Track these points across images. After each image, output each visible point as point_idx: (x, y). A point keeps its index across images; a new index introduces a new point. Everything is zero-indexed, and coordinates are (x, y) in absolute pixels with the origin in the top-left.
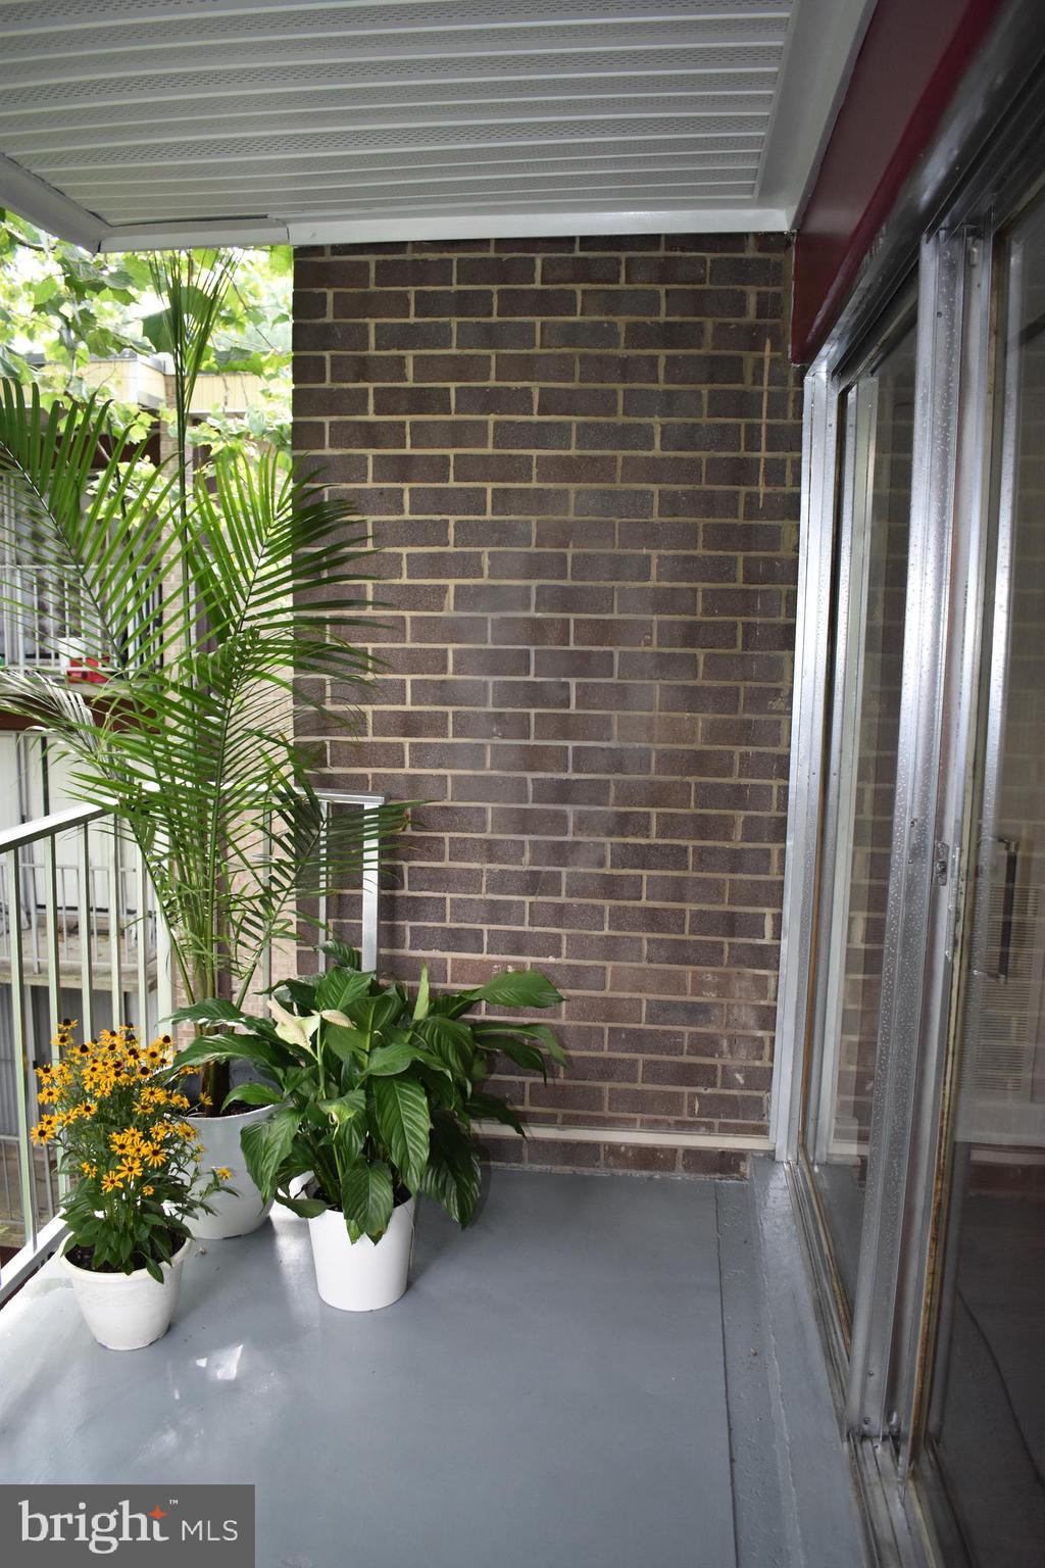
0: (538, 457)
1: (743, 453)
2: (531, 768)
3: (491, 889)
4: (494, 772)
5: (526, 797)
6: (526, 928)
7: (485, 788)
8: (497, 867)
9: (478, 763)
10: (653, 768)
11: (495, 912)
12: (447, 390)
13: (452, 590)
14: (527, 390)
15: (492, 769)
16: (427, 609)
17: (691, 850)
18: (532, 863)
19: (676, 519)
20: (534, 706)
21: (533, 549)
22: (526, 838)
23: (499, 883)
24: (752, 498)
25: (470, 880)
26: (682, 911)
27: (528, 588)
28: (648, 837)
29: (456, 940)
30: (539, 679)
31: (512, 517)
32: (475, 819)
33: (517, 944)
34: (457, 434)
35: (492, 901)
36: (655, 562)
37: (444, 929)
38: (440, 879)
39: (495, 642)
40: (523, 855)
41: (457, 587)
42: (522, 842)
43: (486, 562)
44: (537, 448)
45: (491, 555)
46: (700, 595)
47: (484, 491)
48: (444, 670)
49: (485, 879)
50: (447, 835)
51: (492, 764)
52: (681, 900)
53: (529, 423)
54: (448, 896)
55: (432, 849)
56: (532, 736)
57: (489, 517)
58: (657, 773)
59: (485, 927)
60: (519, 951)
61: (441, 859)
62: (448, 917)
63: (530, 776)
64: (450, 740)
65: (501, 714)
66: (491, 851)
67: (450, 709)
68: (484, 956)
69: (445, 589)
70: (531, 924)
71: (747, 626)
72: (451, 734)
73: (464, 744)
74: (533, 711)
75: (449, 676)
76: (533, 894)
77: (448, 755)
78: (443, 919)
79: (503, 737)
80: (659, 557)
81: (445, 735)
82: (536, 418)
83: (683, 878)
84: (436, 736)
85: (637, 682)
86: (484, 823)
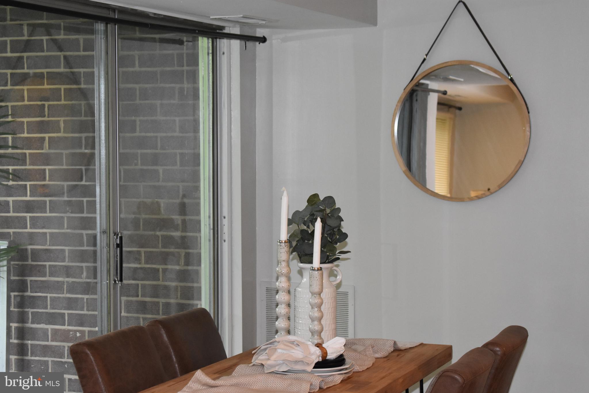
0: (84, 72)
1: (176, 68)
2: (85, 228)
3: (69, 292)
4: (69, 231)
5: (83, 243)
6: (85, 312)
7: (64, 239)
8: (70, 280)
9: (61, 226)
10: (141, 228)
11: (71, 304)
12: (42, 40)
13: (47, 139)
14: (77, 40)
15: (67, 229)
16: (36, 149)
17: (161, 270)
18: (87, 277)
19: (147, 102)
20: (85, 197)
21: (83, 118)
22: (84, 265)
23: (72, 288)
24: (181, 90)
25: (57, 287)
26: (158, 303)
27: (80, 138)
28: (140, 264)
29: (52, 319)
30: (87, 183)
31: (73, 102)
32: (59, 255)
33: (81, 321)
34: (47, 62)
35: (70, 299)
36: (138, 123)
37: (47, 313)
38: (45, 287)
39: (67, 165)
40: (82, 273)
41: (49, 138)
42: (82, 267)
43: (62, 125)
44: (83, 68)
45: (65, 121)
46: (159, 140)
47: (60, 89)
48: (44, 179)
49: (65, 286)
50: (47, 264)
51: (67, 227)
52: (157, 296)
53: (79, 56)
54: (49, 295)
55: (40, 271)
56: (85, 212)
57: (63, 102)
58: (144, 230)
59: (66, 312)
60: (81, 325)
61: (45, 276)
62: (49, 307)
63: (84, 232)
64: (48, 214)
65: (70, 201)
66: (68, 271)
67: (47, 199)
68: (66, 327)
69: (43, 139)
70: (88, 310)
71: (182, 154)
72: (48, 211)
73: (54, 216)
74: (85, 199)
75: (46, 182)
76: (88, 294)
77: (47, 223)
78: (46, 308)
79: (72, 213)
80: (140, 121)
81: (46, 212)
82: (82, 53)
83: (158, 285)
84: (41, 213)
85: (132, 184)
86: (64, 258)
